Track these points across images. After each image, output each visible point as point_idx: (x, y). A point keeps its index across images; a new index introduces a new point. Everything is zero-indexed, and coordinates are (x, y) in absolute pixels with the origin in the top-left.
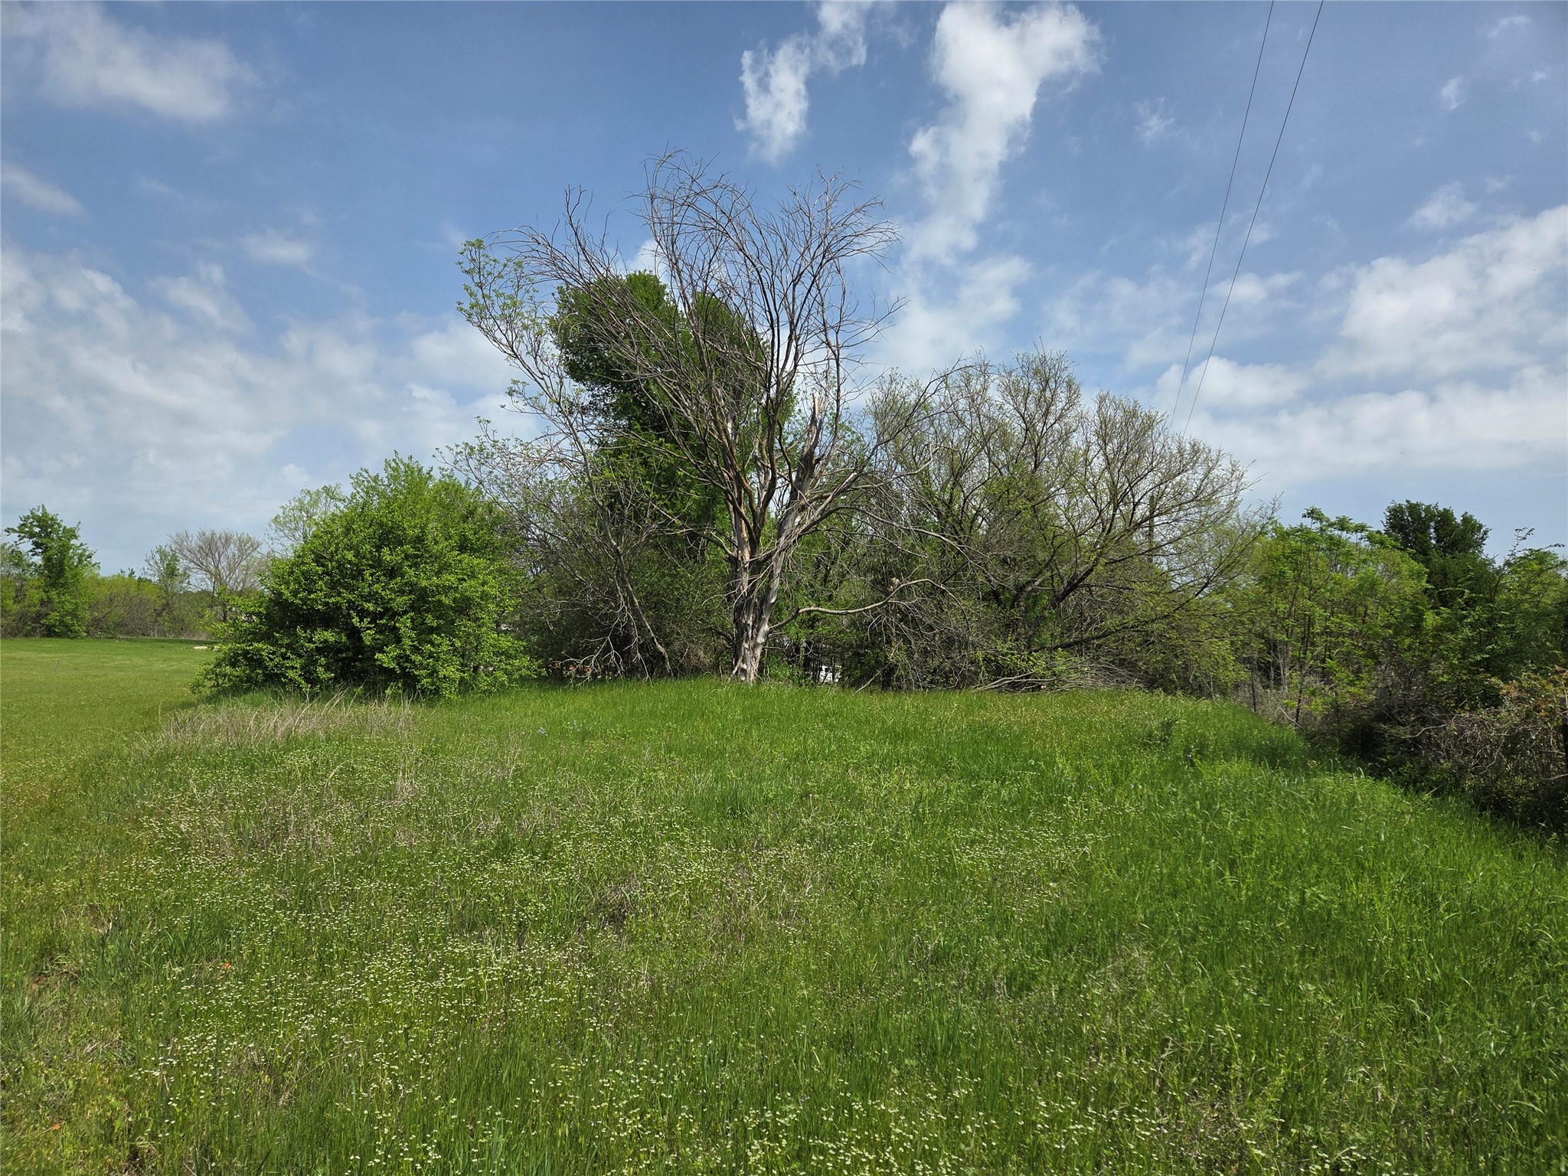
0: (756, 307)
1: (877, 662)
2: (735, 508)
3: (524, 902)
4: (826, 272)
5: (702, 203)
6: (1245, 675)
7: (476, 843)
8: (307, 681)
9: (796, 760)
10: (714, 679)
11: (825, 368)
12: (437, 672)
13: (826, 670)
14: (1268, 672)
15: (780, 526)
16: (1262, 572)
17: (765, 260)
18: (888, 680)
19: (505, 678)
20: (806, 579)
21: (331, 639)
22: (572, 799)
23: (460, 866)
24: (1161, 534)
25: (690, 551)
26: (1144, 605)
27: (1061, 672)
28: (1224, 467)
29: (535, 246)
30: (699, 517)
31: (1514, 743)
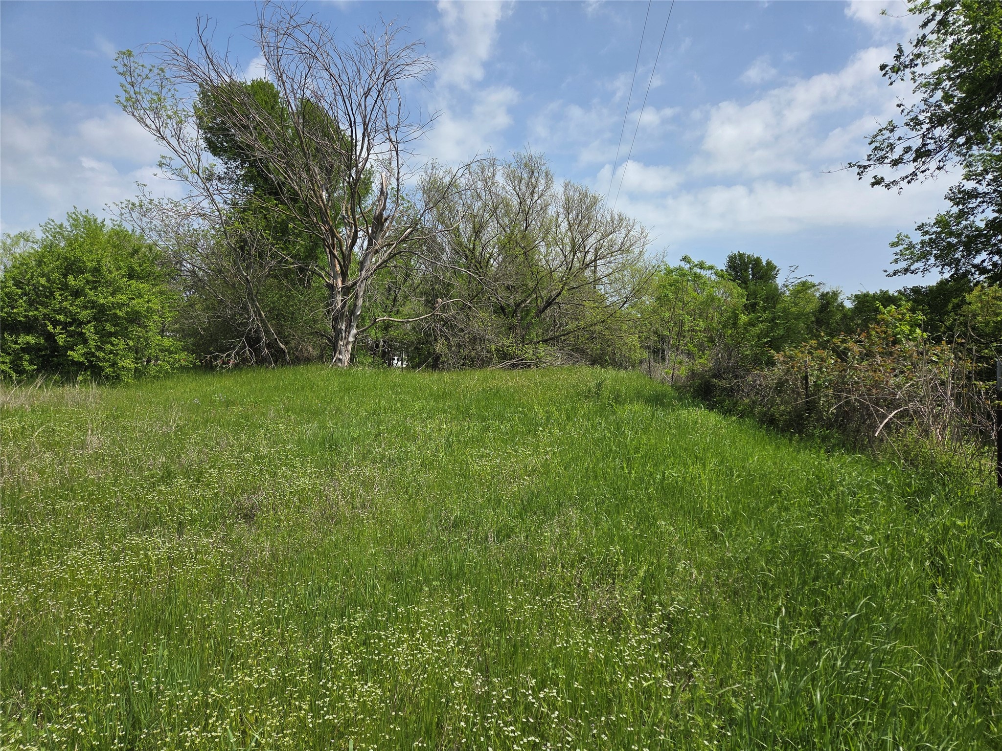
0: (339, 111)
1: (429, 353)
2: (330, 251)
3: (182, 509)
4: (387, 89)
5: (298, 34)
6: (646, 355)
7: (147, 473)
8: (16, 371)
9: (373, 414)
10: (320, 366)
11: (389, 156)
12: (117, 364)
13: (398, 360)
14: (658, 353)
15: (362, 264)
16: (656, 294)
17: (344, 78)
18: (435, 363)
19: (168, 367)
20: (379, 298)
21: (33, 342)
22: (218, 444)
23: (135, 489)
24: (602, 271)
25: (300, 280)
26: (590, 314)
27: (542, 357)
28: (637, 230)
29: (175, 56)
30: (306, 257)
31: (780, 387)
